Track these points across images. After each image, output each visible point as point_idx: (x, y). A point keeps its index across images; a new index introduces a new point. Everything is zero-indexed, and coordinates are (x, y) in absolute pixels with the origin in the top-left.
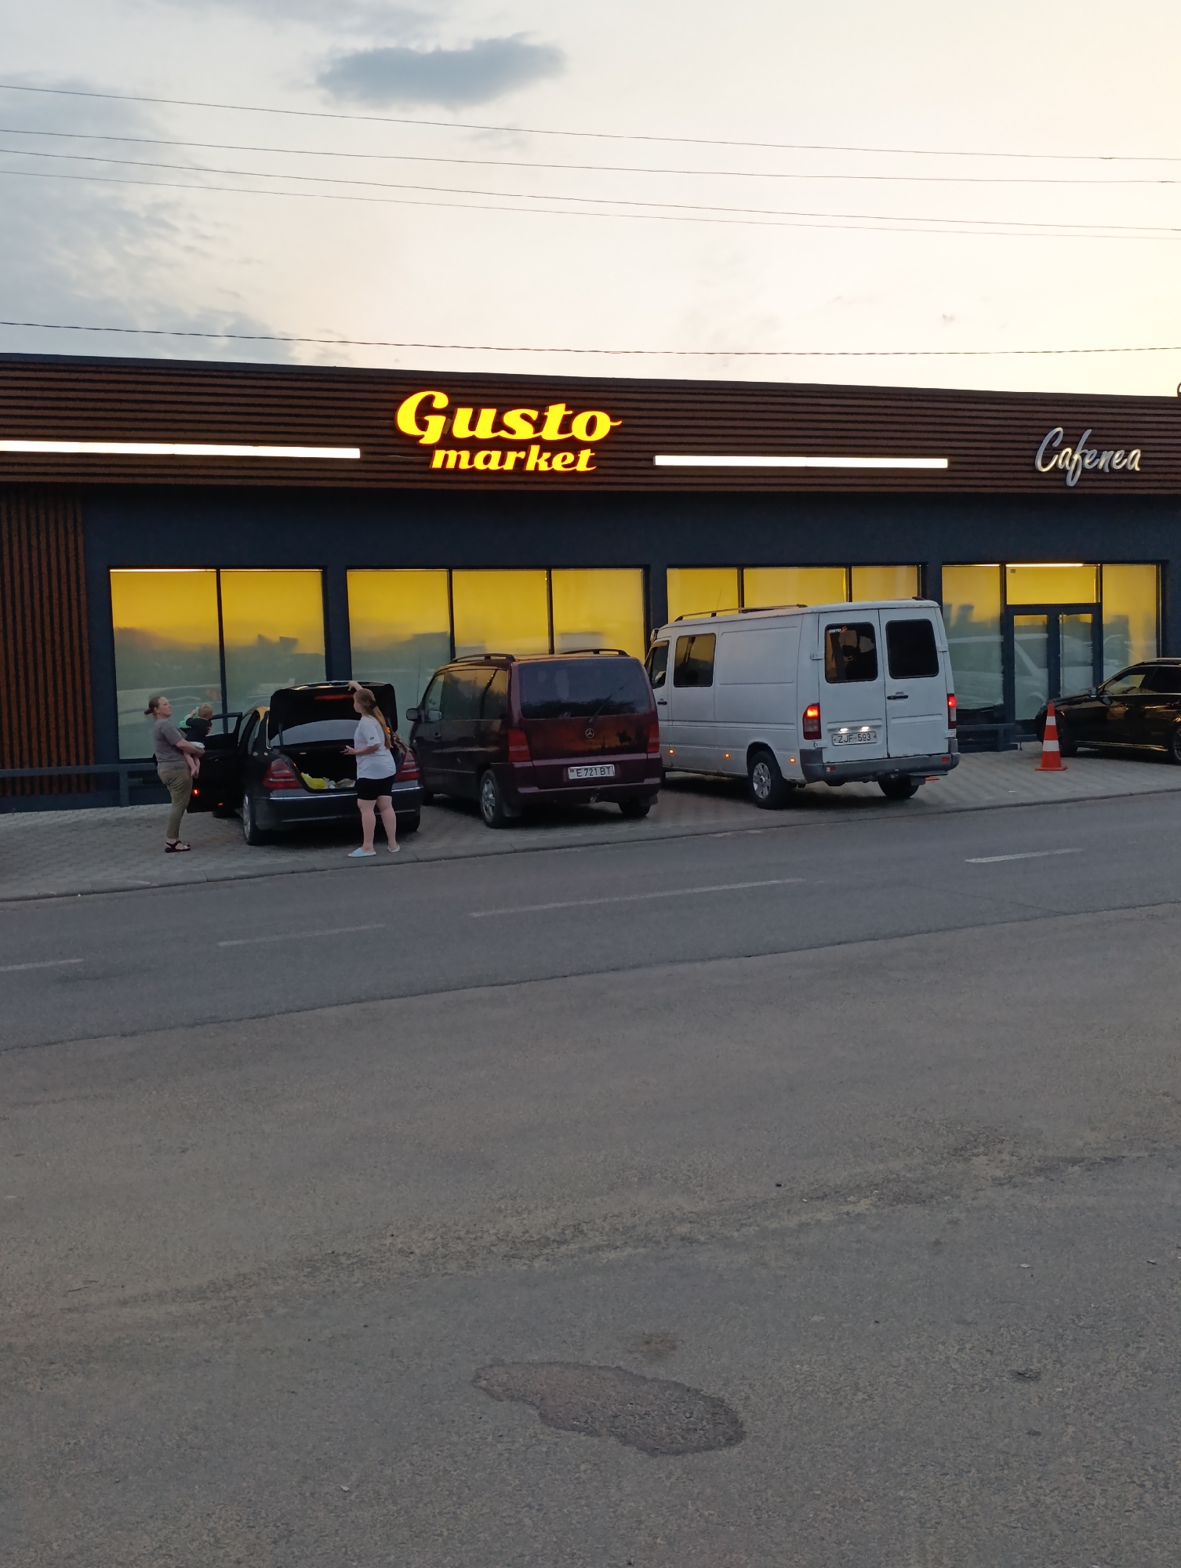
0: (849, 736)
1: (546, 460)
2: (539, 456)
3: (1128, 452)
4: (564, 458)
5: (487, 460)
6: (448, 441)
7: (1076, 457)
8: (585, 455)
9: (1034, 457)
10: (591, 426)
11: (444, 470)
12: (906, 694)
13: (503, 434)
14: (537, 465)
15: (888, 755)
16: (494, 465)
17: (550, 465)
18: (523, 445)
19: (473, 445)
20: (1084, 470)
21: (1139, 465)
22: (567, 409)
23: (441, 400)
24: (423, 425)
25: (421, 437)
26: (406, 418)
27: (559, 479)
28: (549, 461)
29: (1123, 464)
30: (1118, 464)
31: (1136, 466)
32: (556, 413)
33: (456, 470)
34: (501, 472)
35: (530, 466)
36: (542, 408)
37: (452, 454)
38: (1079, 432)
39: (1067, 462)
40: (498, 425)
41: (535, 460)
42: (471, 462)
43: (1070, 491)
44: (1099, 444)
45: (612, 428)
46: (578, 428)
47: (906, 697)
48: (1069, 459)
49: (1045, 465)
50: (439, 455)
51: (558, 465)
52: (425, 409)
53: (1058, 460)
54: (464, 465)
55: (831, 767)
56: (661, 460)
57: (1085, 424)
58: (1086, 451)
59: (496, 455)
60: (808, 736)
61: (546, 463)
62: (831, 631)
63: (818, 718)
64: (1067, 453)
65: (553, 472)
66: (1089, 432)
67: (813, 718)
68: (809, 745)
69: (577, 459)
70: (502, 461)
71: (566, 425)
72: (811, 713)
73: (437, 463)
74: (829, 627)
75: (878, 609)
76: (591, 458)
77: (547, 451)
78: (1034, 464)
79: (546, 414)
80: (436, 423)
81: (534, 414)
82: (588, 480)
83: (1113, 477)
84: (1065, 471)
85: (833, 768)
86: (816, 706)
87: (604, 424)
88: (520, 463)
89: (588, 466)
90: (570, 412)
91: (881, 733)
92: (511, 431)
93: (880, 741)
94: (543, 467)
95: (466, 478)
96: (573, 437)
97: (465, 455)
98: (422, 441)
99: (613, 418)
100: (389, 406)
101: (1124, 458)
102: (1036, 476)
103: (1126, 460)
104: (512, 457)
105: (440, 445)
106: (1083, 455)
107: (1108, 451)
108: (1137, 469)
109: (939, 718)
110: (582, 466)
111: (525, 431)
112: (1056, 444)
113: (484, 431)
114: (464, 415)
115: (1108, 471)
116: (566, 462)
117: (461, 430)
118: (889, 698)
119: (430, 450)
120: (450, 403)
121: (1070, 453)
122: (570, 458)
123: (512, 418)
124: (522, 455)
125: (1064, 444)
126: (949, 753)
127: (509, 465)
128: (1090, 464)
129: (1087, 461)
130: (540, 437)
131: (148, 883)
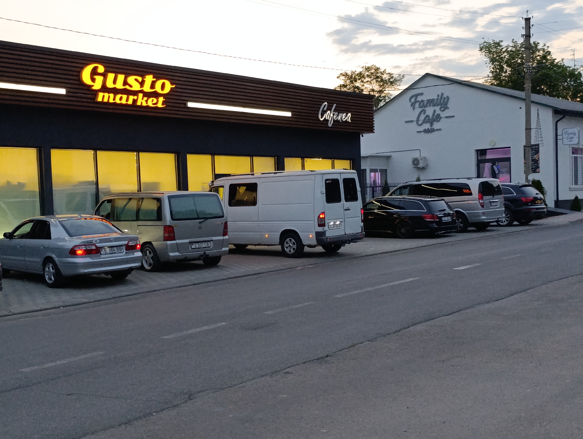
0: (334, 225)
1: (145, 101)
2: (143, 99)
3: (347, 114)
4: (153, 101)
5: (121, 99)
6: (104, 89)
7: (332, 115)
8: (161, 99)
9: (318, 114)
10: (163, 86)
11: (102, 103)
12: (350, 208)
13: (127, 87)
14: (142, 103)
15: (345, 233)
16: (124, 102)
17: (147, 103)
18: (135, 93)
19: (115, 91)
20: (334, 120)
21: (350, 120)
22: (154, 78)
23: (101, 69)
24: (93, 80)
25: (93, 86)
26: (86, 76)
27: (150, 110)
28: (147, 101)
29: (346, 119)
30: (344, 119)
31: (349, 120)
32: (149, 79)
33: (108, 103)
34: (126, 105)
35: (139, 103)
36: (143, 76)
37: (106, 95)
38: (332, 105)
39: (329, 117)
40: (125, 83)
41: (141, 101)
42: (114, 99)
43: (328, 129)
44: (339, 111)
45: (171, 88)
46: (158, 88)
47: (349, 210)
48: (329, 116)
49: (322, 118)
50: (101, 95)
51: (150, 104)
52: (94, 72)
53: (326, 116)
54: (111, 101)
55: (329, 238)
56: (191, 105)
57: (333, 102)
58: (334, 113)
59: (125, 97)
60: (320, 225)
61: (145, 102)
62: (327, 182)
63: (324, 218)
64: (329, 113)
65: (148, 107)
66: (335, 105)
67: (322, 218)
68: (320, 229)
69: (158, 101)
70: (127, 100)
71: (153, 86)
72: (321, 216)
73: (100, 99)
74: (326, 180)
75: (340, 173)
76: (163, 101)
77: (146, 97)
78: (318, 117)
79: (145, 79)
80: (99, 80)
81: (140, 79)
82: (162, 111)
83: (343, 124)
84: (328, 120)
85: (330, 239)
86: (323, 213)
87: (168, 87)
88: (135, 101)
89: (162, 104)
90: (155, 80)
91: (343, 224)
92: (131, 86)
93: (342, 228)
94: (144, 104)
95: (111, 107)
96: (156, 91)
97: (112, 95)
98: (93, 88)
99: (172, 84)
100: (78, 69)
101: (346, 117)
102: (318, 122)
103: (346, 118)
104: (131, 98)
105: (101, 90)
106: (334, 114)
107: (341, 113)
108: (350, 121)
109: (359, 218)
110: (160, 105)
111: (136, 87)
112: (325, 109)
113: (119, 85)
114: (111, 76)
115: (341, 121)
116: (154, 102)
117: (110, 84)
118: (345, 210)
119: (96, 92)
120: (105, 71)
121: (329, 114)
122: (155, 100)
123: (131, 80)
124: (135, 97)
125: (328, 109)
126: (362, 232)
127: (130, 102)
128: (336, 118)
129: (335, 117)
130: (143, 90)
131: (88, 300)
